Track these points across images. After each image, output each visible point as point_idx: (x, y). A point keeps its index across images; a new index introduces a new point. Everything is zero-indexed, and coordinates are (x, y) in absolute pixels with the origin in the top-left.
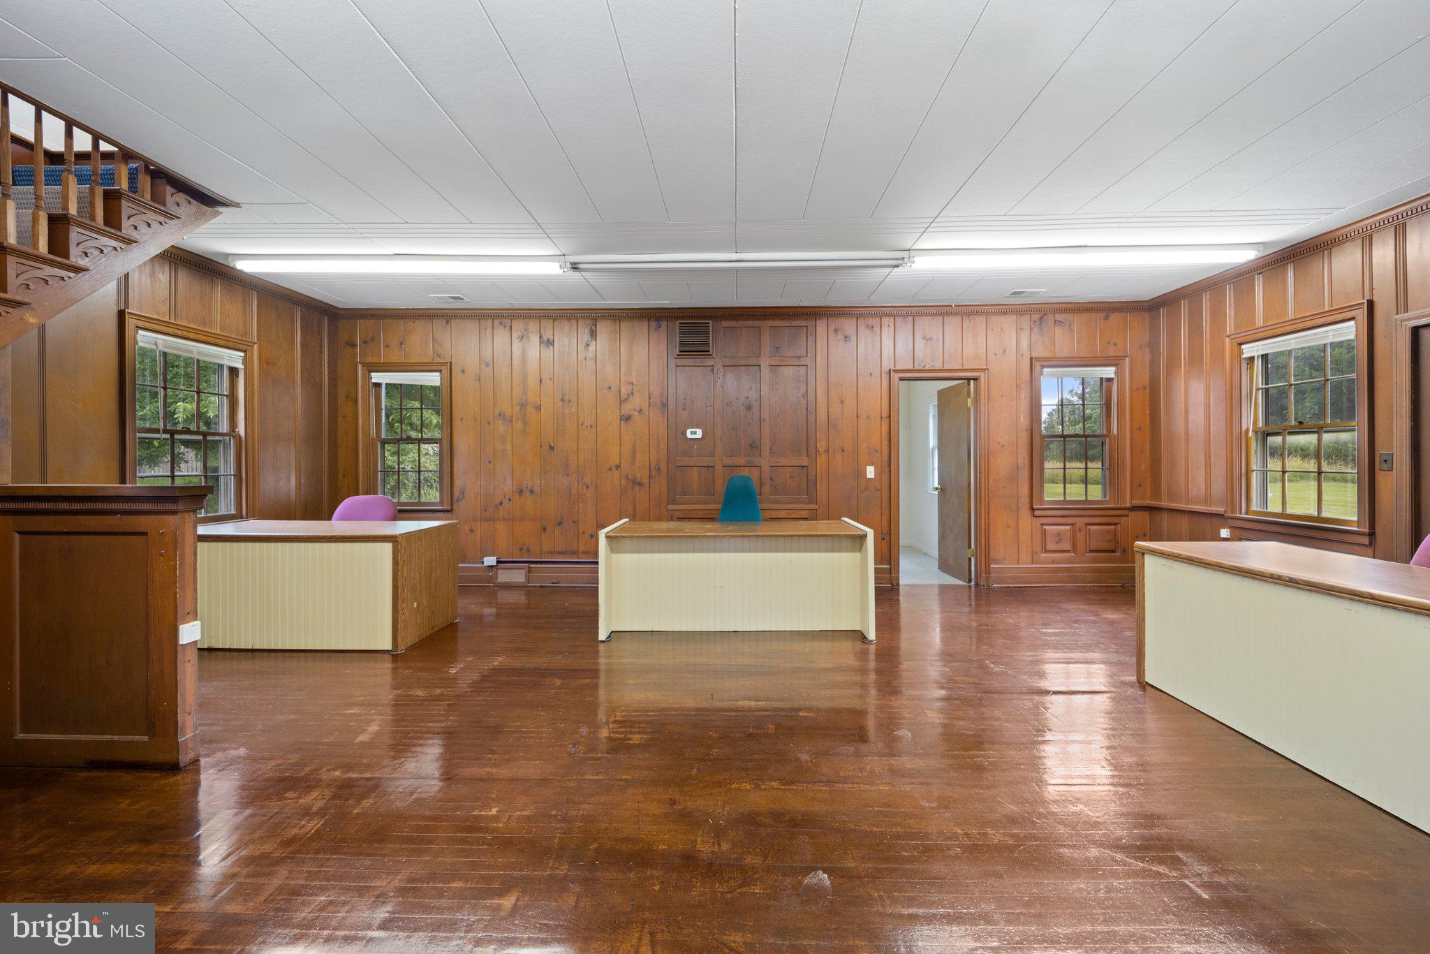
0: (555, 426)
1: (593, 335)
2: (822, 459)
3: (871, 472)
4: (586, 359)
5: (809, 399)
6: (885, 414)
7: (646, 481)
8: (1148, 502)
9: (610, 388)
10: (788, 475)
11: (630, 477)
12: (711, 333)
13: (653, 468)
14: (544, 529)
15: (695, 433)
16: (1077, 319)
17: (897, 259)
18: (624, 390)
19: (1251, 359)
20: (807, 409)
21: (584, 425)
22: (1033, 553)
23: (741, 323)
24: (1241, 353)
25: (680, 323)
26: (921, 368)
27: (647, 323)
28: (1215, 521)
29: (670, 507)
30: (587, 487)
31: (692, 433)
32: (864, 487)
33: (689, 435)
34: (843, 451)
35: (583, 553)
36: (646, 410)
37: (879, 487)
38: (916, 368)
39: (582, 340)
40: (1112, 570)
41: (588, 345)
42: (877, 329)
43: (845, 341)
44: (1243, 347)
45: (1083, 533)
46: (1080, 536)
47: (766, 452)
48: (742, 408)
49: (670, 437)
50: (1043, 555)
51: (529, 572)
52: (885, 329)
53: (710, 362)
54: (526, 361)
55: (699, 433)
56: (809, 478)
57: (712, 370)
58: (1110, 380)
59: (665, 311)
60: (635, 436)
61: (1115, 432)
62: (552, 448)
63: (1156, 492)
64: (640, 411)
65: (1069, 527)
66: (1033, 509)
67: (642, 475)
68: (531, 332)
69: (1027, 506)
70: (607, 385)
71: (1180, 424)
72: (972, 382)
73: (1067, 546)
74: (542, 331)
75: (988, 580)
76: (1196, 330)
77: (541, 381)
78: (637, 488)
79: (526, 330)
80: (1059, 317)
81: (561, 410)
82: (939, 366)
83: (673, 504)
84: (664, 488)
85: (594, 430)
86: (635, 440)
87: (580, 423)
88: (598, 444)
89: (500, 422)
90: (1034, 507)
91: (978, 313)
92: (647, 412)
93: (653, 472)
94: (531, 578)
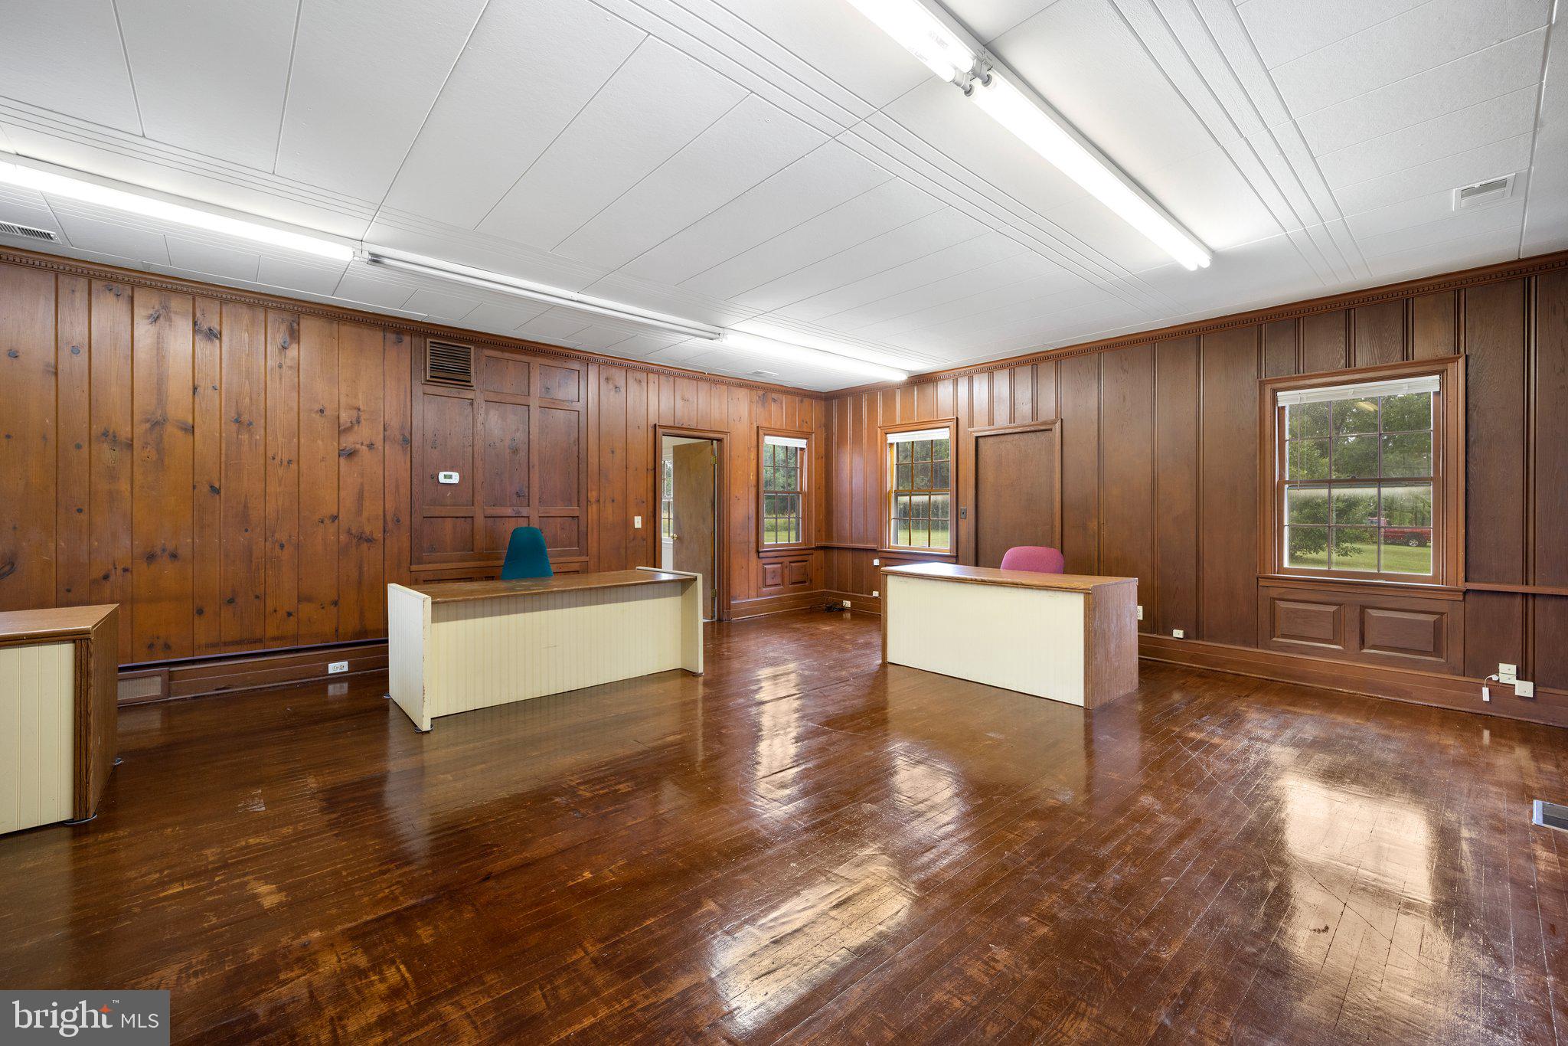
0: (223, 459)
1: (294, 335)
2: (593, 509)
3: (638, 522)
4: (280, 367)
5: (581, 446)
6: (651, 466)
7: (379, 535)
8: (823, 543)
9: (322, 411)
10: (559, 525)
11: (353, 532)
12: (472, 360)
13: (389, 518)
14: (200, 612)
15: (450, 477)
16: (784, 399)
17: (715, 333)
18: (345, 417)
19: (891, 445)
20: (578, 457)
21: (278, 459)
22: (758, 588)
23: (507, 355)
24: (886, 439)
25: (431, 342)
26: (679, 425)
27: (382, 334)
28: (870, 554)
29: (414, 568)
30: (282, 546)
31: (445, 477)
32: (632, 537)
33: (442, 479)
34: (613, 501)
35: (274, 639)
36: (379, 444)
37: (645, 537)
38: (677, 425)
39: (274, 338)
40: (805, 596)
41: (284, 348)
42: (644, 384)
43: (616, 391)
44: (888, 435)
45: (788, 569)
46: (786, 572)
47: (535, 501)
48: (508, 451)
49: (414, 480)
50: (764, 589)
51: (171, 679)
52: (651, 385)
53: (470, 395)
54: (163, 357)
55: (455, 478)
56: (580, 529)
57: (472, 404)
58: (802, 449)
59: (410, 323)
60: (362, 477)
61: (806, 490)
62: (215, 490)
63: (829, 535)
64: (371, 446)
65: (779, 565)
66: (758, 552)
67: (374, 529)
68: (176, 313)
69: (754, 550)
70: (317, 407)
71: (847, 486)
72: (715, 442)
73: (778, 581)
74: (198, 315)
75: (728, 616)
76: (858, 419)
77: (195, 389)
78: (365, 546)
79: (166, 308)
80: (774, 395)
81: (235, 435)
82: (694, 426)
83: (420, 563)
84: (406, 544)
85: (294, 466)
86: (362, 484)
87: (270, 454)
88: (302, 486)
89: (105, 446)
90: (760, 550)
91: (723, 383)
92: (381, 448)
93: (390, 524)
94: (173, 687)
